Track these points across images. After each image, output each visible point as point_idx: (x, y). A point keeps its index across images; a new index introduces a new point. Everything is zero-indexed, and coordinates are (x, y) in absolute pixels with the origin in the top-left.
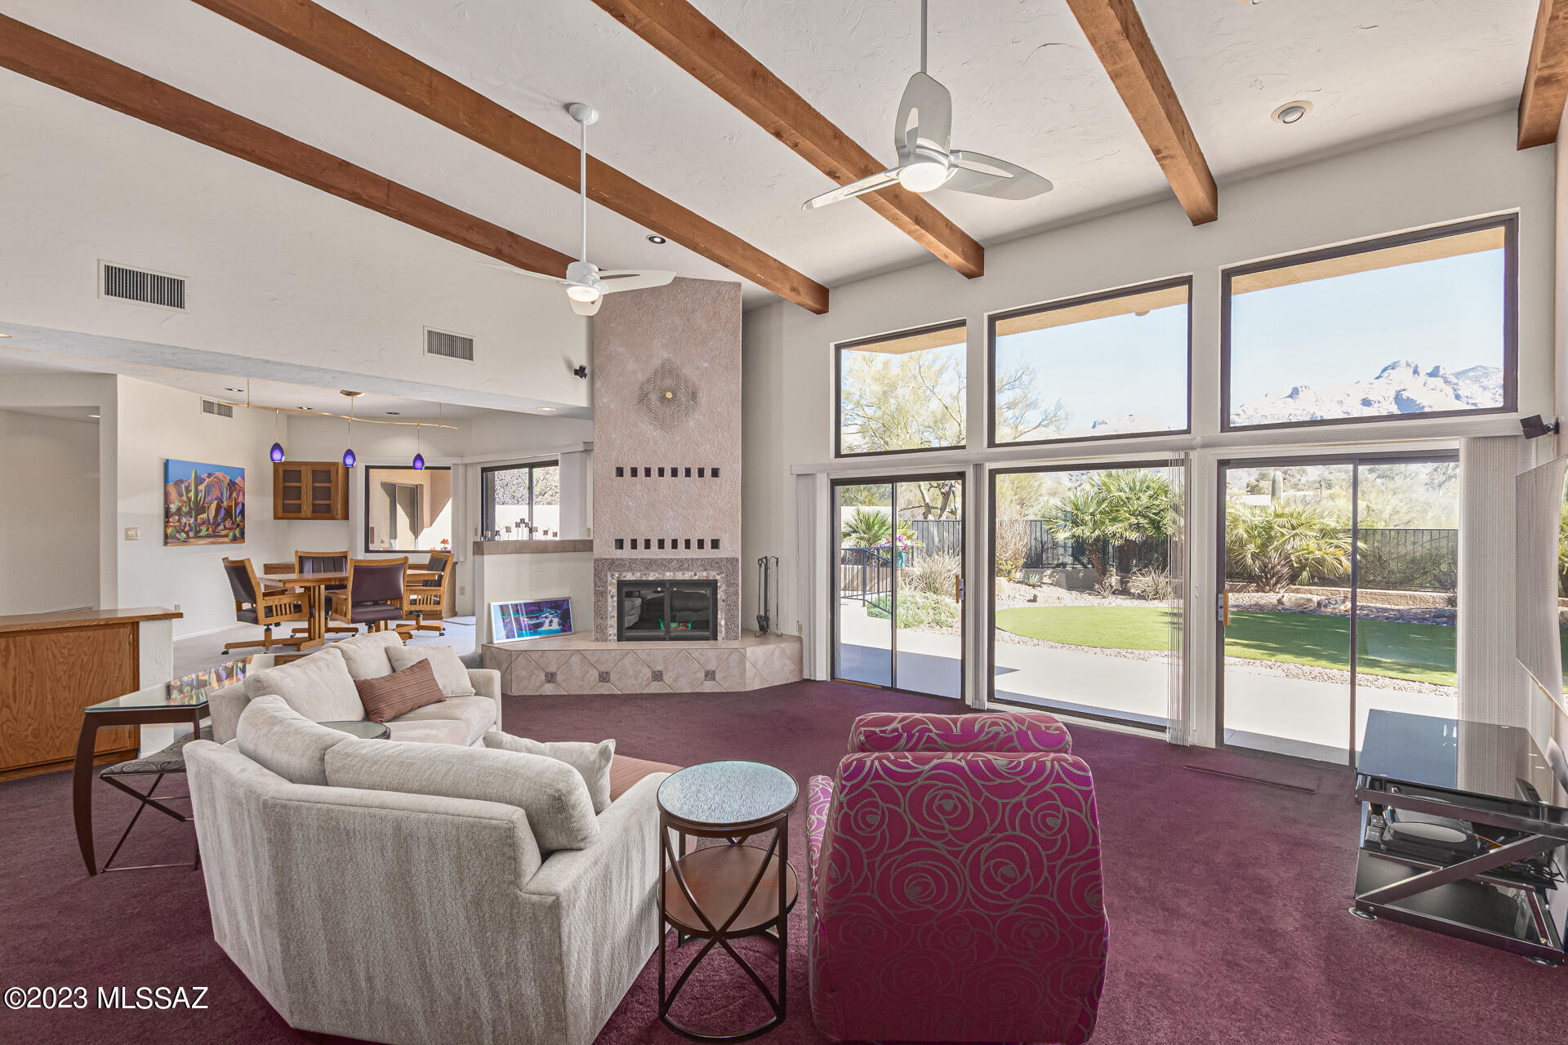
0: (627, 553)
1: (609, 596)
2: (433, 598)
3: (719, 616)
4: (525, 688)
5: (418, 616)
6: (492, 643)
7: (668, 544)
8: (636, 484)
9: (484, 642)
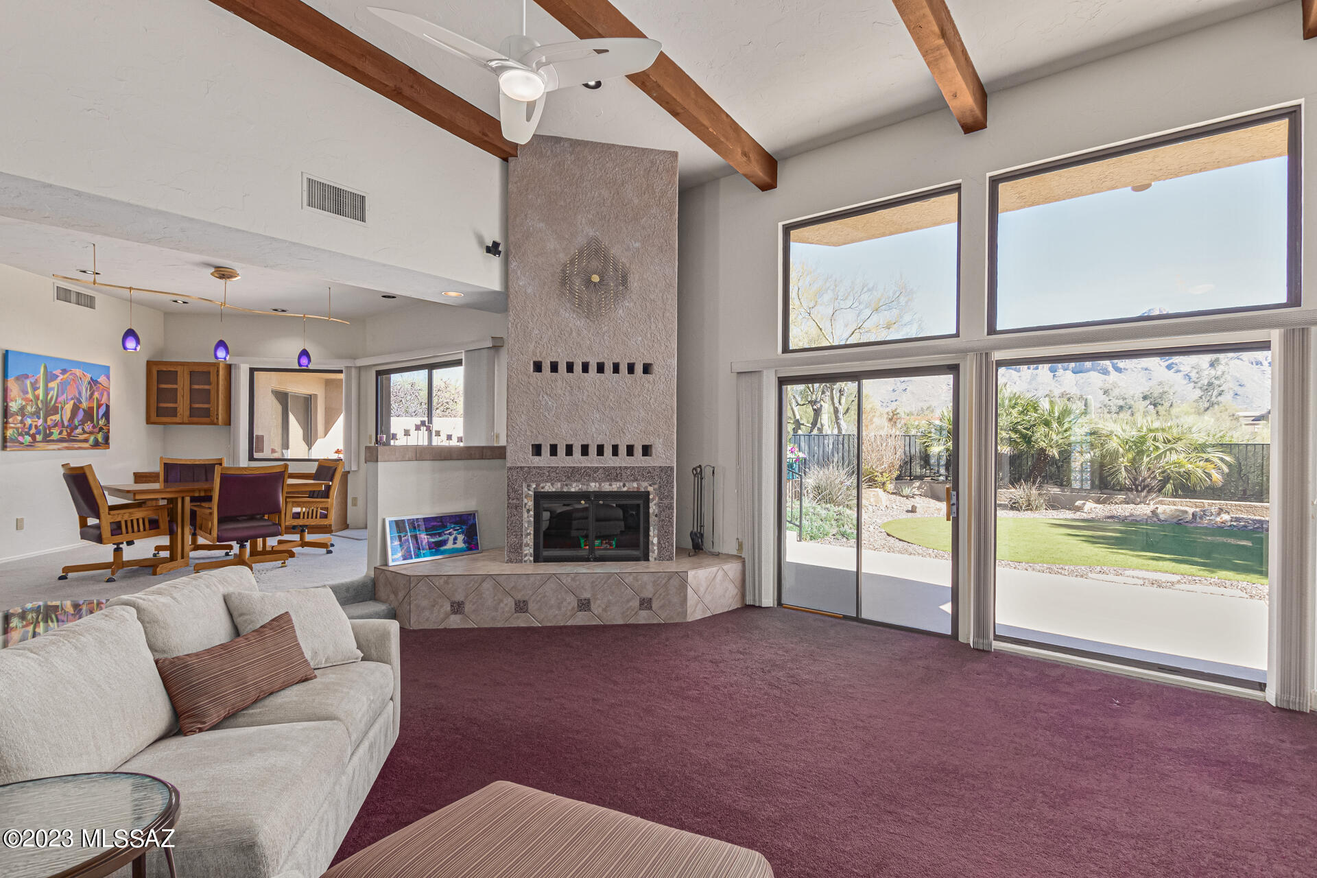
0: (545, 460)
1: (525, 510)
2: (319, 511)
3: (651, 533)
4: (427, 620)
5: (303, 531)
6: (386, 565)
7: (593, 450)
8: (556, 380)
9: (378, 564)
